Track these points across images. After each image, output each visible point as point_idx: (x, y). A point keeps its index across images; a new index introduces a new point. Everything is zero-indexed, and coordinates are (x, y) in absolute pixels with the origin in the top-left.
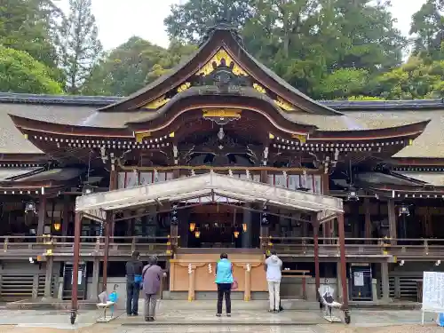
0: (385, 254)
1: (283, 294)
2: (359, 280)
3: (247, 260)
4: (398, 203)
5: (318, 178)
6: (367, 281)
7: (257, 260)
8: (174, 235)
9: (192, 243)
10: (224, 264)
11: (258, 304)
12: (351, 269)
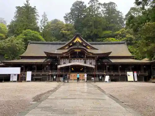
0: (105, 73)
1: (87, 80)
2: (100, 78)
3: (82, 74)
4: (108, 65)
5: (95, 60)
6: (102, 78)
7: (83, 74)
8: (70, 71)
9: (72, 72)
10: (78, 75)
11: (83, 81)
12: (99, 76)
